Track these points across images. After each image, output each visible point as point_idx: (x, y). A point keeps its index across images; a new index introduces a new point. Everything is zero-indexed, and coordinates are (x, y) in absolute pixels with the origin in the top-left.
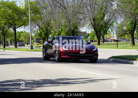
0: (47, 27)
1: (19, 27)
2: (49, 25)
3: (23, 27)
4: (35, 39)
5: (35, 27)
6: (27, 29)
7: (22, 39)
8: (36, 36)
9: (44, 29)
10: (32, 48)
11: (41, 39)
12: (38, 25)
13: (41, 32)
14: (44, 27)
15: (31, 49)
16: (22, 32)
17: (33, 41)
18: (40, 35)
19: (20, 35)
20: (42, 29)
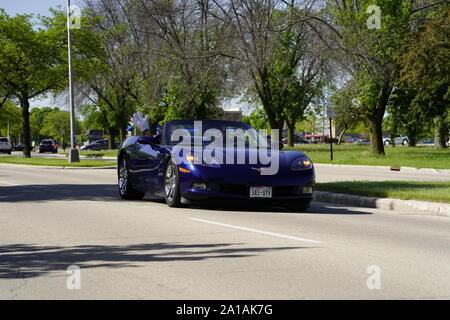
0: (124, 97)
1: (39, 93)
2: (129, 90)
3: (49, 94)
4: (88, 132)
5: (86, 95)
6: (63, 102)
7: (48, 132)
8: (90, 122)
9: (114, 102)
10: (75, 157)
11: (106, 133)
12: (96, 89)
13: (104, 112)
14: (115, 96)
15: (72, 161)
16: (47, 111)
17: (79, 137)
18: (103, 119)
19: (42, 119)
20: (107, 102)
